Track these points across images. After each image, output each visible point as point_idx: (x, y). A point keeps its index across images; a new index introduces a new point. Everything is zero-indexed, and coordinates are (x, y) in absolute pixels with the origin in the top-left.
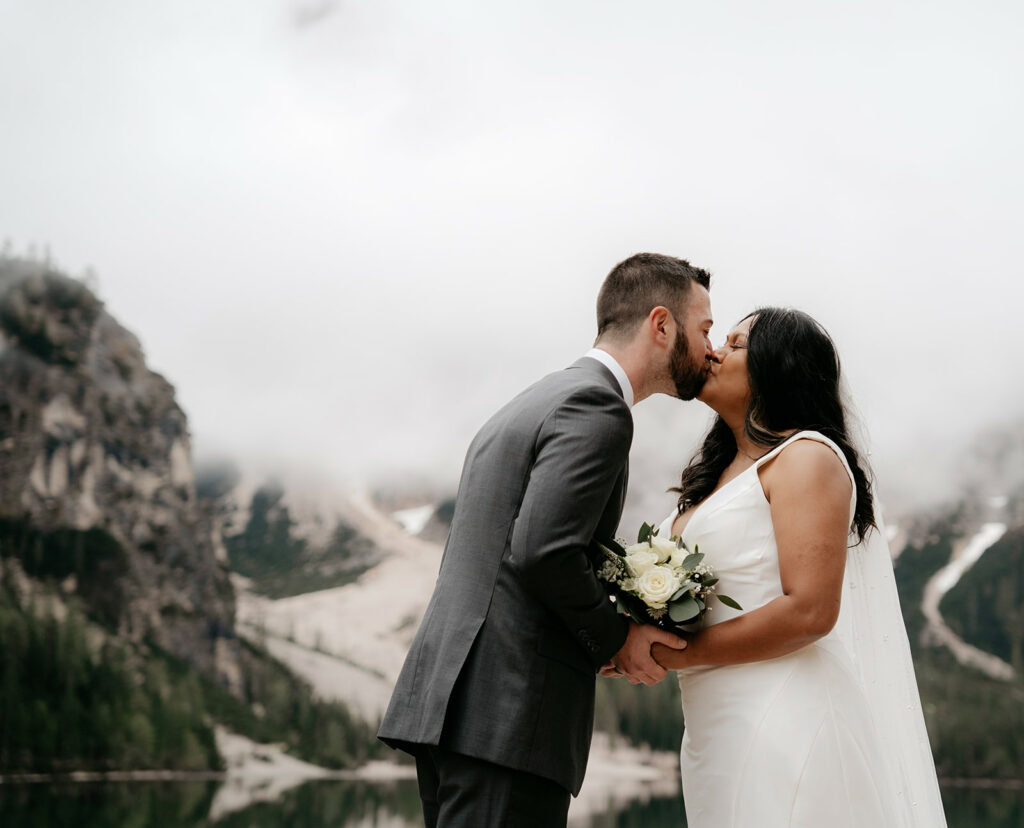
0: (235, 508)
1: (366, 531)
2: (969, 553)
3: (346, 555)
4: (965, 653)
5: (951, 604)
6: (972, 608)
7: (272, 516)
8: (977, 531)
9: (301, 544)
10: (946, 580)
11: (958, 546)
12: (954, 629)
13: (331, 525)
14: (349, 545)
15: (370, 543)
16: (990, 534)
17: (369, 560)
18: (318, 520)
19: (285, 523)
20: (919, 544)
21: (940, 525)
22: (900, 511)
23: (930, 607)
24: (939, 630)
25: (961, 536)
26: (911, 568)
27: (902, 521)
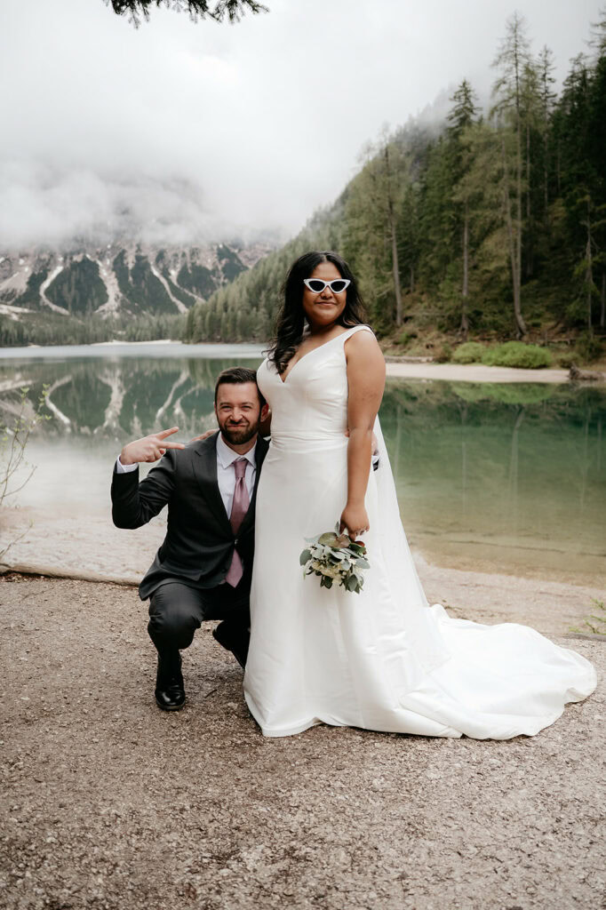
2: (52, 276)
4: (54, 307)
5: (48, 292)
6: (55, 293)
8: (55, 269)
10: (46, 285)
11: (49, 273)
12: (49, 299)
16: (59, 269)
20: (36, 273)
21: (43, 267)
22: (29, 262)
23: (42, 293)
24: (45, 300)
25: (49, 270)
26: (35, 281)
27: (30, 266)
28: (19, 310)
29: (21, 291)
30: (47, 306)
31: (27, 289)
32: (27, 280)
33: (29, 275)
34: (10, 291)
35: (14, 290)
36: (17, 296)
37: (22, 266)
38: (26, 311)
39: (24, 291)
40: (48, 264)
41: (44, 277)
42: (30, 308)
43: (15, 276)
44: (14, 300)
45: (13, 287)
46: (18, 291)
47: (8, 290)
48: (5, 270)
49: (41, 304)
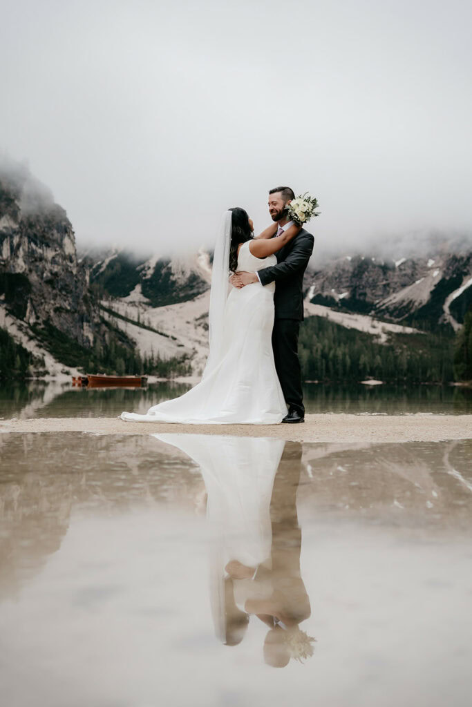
0: (149, 268)
1: (203, 277)
3: (192, 287)
5: (455, 305)
6: (464, 306)
7: (164, 271)
9: (174, 282)
10: (456, 294)
11: (465, 279)
12: (454, 317)
13: (188, 274)
14: (194, 284)
15: (204, 282)
17: (201, 290)
18: (183, 272)
19: (169, 274)
20: (447, 278)
21: (458, 269)
22: (441, 264)
23: (446, 307)
24: (448, 316)
25: (466, 274)
26: (443, 289)
27: (440, 268)
28: (398, 329)
29: (420, 304)
30: (449, 324)
31: (428, 302)
32: (433, 288)
33: (436, 282)
34: (405, 304)
35: (411, 302)
36: (412, 311)
37: (431, 268)
38: (409, 330)
39: (424, 303)
40: (465, 265)
41: (456, 284)
42: (420, 328)
43: (418, 282)
44: (407, 315)
45: (411, 298)
46: (416, 304)
47: (403, 301)
48: (405, 275)
49: (440, 322)
